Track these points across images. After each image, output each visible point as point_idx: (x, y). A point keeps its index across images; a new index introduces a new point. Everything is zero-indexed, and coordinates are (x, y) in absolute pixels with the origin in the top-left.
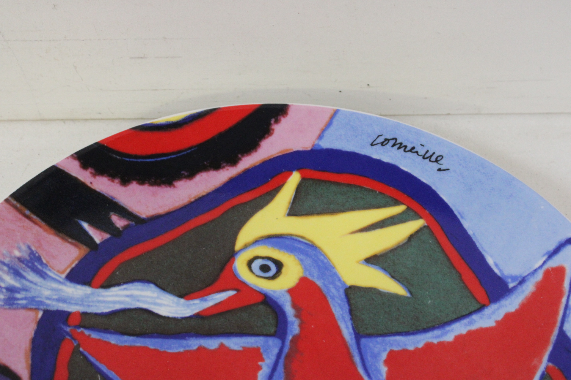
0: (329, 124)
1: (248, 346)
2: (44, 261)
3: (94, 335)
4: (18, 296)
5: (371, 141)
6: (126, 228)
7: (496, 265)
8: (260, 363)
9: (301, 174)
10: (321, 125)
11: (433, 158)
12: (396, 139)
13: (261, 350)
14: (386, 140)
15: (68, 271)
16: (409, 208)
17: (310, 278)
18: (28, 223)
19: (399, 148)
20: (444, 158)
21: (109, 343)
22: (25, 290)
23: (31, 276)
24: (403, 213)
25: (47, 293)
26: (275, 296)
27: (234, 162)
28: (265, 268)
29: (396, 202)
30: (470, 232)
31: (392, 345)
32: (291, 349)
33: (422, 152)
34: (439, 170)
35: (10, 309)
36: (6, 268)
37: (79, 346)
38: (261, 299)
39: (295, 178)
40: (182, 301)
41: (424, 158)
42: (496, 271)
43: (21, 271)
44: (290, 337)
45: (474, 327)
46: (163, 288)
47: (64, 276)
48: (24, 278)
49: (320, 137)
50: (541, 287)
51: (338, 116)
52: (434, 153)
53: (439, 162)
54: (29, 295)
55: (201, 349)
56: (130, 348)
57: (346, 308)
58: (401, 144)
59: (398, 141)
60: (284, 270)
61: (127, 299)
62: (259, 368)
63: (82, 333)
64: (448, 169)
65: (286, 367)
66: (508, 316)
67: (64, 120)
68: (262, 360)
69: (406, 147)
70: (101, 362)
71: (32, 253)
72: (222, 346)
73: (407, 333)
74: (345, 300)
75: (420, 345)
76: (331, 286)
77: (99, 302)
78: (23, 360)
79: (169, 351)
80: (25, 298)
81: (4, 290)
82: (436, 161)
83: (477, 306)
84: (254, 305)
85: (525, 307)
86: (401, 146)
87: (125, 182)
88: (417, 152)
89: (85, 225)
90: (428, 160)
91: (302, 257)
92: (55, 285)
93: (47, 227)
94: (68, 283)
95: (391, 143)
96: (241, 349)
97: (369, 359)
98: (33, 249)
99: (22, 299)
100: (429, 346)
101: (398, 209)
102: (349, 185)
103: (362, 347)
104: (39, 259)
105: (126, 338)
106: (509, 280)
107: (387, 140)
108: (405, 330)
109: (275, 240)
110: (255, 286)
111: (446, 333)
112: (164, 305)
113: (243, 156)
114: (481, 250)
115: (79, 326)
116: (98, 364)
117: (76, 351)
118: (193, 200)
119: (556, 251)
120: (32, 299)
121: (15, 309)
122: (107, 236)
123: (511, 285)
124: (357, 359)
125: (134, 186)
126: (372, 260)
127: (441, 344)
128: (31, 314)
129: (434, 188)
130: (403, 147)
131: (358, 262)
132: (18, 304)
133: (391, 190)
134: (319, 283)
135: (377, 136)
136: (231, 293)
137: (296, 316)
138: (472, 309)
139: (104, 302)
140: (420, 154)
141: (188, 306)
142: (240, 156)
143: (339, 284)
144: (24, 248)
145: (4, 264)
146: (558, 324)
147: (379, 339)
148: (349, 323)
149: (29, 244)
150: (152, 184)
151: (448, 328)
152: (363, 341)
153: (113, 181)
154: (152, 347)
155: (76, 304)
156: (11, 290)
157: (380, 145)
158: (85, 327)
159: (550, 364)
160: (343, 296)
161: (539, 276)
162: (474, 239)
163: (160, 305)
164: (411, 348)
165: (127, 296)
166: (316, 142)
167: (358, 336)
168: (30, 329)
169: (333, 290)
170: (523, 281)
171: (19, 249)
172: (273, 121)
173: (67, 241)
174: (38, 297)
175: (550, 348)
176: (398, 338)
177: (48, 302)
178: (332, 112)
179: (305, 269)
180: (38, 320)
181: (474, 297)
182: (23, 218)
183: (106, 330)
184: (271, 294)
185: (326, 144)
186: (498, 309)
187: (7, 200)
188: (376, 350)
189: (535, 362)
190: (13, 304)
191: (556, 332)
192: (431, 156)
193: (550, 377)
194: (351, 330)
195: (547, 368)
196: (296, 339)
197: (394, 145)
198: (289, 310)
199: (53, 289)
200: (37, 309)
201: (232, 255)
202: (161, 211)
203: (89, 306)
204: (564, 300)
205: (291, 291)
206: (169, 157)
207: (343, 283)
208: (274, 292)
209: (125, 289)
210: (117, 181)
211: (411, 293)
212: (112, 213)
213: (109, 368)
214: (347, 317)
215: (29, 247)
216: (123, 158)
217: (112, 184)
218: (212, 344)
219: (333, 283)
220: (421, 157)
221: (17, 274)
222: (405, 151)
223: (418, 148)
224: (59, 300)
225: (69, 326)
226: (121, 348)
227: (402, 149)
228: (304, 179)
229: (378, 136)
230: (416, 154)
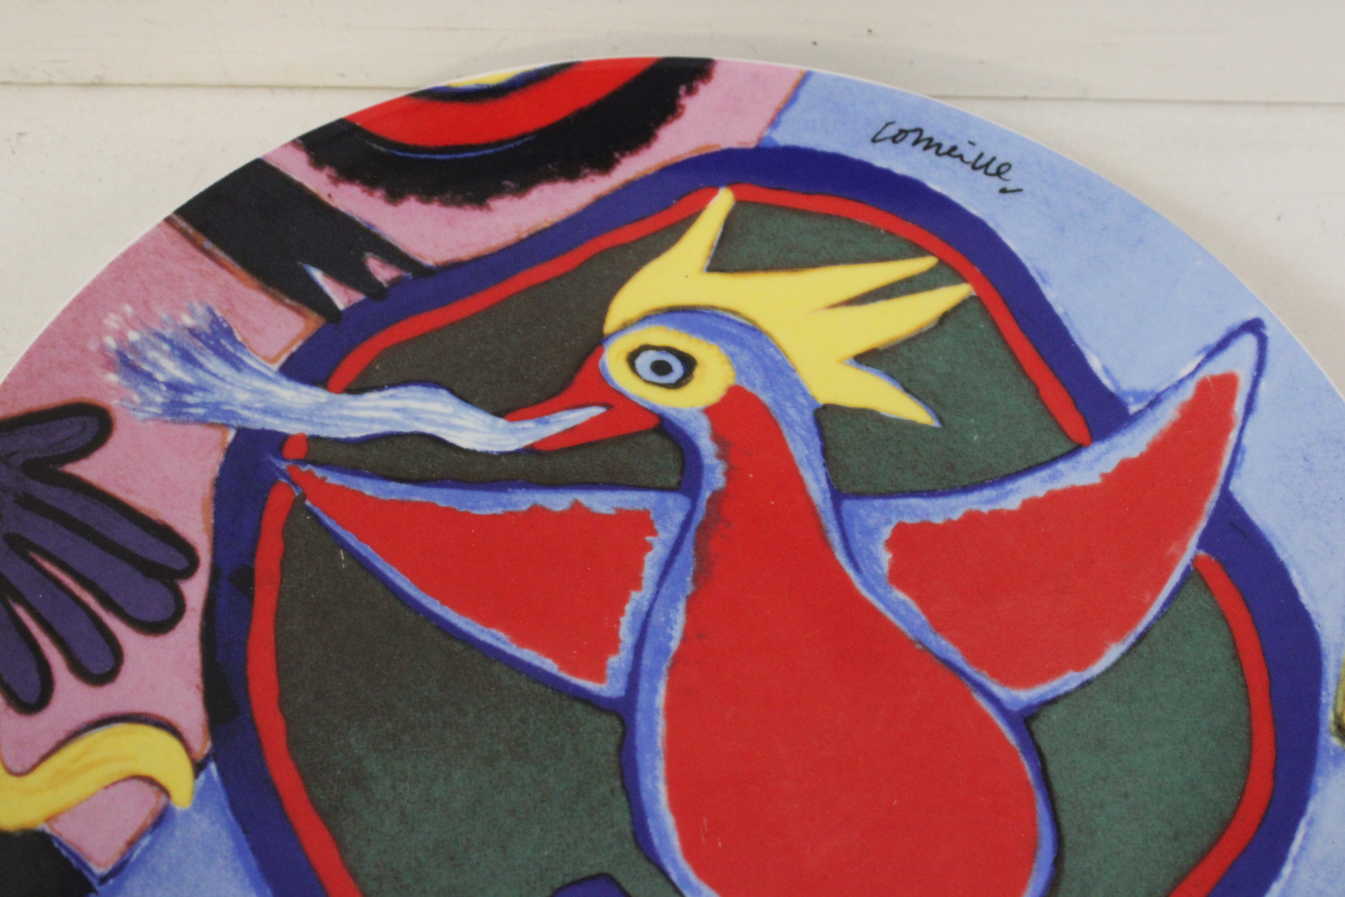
0: (792, 99)
1: (626, 507)
2: (239, 338)
3: (333, 479)
4: (189, 399)
5: (872, 134)
6: (395, 283)
7: (1107, 371)
8: (648, 539)
9: (736, 193)
10: (776, 100)
11: (992, 169)
12: (920, 131)
13: (652, 516)
14: (901, 131)
15: (284, 358)
16: (941, 262)
17: (748, 388)
18: (208, 265)
19: (926, 148)
20: (1013, 168)
21: (360, 494)
22: (203, 389)
23: (214, 363)
24: (931, 271)
25: (243, 397)
26: (679, 419)
27: (605, 165)
28: (661, 368)
29: (918, 251)
30: (1059, 310)
31: (901, 513)
32: (708, 514)
33: (970, 156)
34: (1003, 191)
35: (174, 422)
36: (166, 347)
37: (304, 496)
38: (653, 422)
39: (722, 202)
40: (501, 422)
41: (974, 168)
42: (1106, 381)
43: (196, 355)
44: (706, 494)
45: (1059, 485)
46: (466, 397)
47: (276, 367)
48: (201, 366)
49: (774, 123)
50: (1191, 413)
51: (811, 83)
52: (993, 159)
53: (1003, 176)
54: (210, 398)
55: (536, 510)
56: (401, 503)
57: (817, 443)
58: (930, 140)
59: (926, 135)
60: (697, 372)
61: (397, 416)
62: (649, 547)
63: (310, 473)
64: (1019, 190)
65: (698, 546)
66: (1126, 466)
67: (271, 88)
68: (654, 533)
69: (939, 146)
70: (345, 527)
71: (215, 321)
72: (577, 505)
73: (931, 494)
74: (815, 430)
75: (956, 516)
76: (788, 404)
77: (342, 418)
78: (199, 517)
79: (476, 512)
80: (203, 405)
81: (164, 388)
82: (998, 173)
83: (1067, 447)
84: (639, 433)
85: (1158, 449)
86: (930, 144)
87: (394, 196)
88: (961, 157)
89: (318, 275)
90: (981, 171)
91: (733, 348)
92: (258, 384)
93: (243, 274)
94: (284, 381)
95: (912, 137)
96: (612, 512)
97: (857, 538)
98: (218, 313)
99: (196, 405)
100: (972, 518)
101: (922, 264)
102: (828, 216)
103: (844, 515)
104: (229, 333)
105: (393, 485)
106: (1131, 400)
107: (903, 132)
108: (929, 487)
109: (683, 316)
110: (642, 399)
111: (1006, 495)
112: (467, 429)
113: (623, 155)
114: (1078, 342)
115: (305, 461)
116: (339, 530)
117: (297, 505)
118: (524, 236)
119: (1223, 345)
120: (216, 407)
121: (185, 423)
122: (358, 297)
123: (1133, 409)
124: (834, 537)
125: (412, 206)
126: (868, 359)
127: (996, 515)
128: (213, 435)
129: (991, 224)
130: (934, 145)
131: (842, 361)
132: (190, 414)
133: (908, 229)
134: (765, 398)
135: (883, 124)
136: (596, 411)
137: (721, 456)
138: (1057, 451)
139: (353, 418)
140: (966, 159)
141: (512, 432)
142: (617, 155)
143: (802, 400)
144: (200, 311)
145: (163, 338)
146: (1220, 480)
147: (878, 503)
148: (821, 473)
149: (210, 303)
150: (445, 203)
151: (1009, 486)
152: (847, 505)
153: (371, 195)
154: (442, 504)
155: (299, 420)
156: (176, 387)
157: (889, 142)
158: (315, 463)
159: (1202, 553)
160: (811, 423)
161: (1188, 392)
162: (1066, 323)
163: (460, 429)
164: (938, 520)
165: (397, 410)
166: (766, 133)
167: (837, 496)
168: (213, 462)
169: (792, 412)
170: (1155, 401)
171: (192, 313)
172: (682, 90)
173: (282, 302)
174: (227, 403)
175: (1202, 524)
176: (914, 501)
177: (246, 413)
178: (798, 76)
179: (739, 371)
180: (226, 446)
181: (1062, 430)
182: (200, 255)
183: (356, 471)
184: (672, 414)
185: (784, 137)
186: (1107, 452)
187: (168, 220)
188: (871, 522)
189: (1173, 549)
190: (180, 413)
191: (1215, 494)
192: (987, 165)
193: (1201, 577)
194: (824, 484)
195: (1195, 560)
196: (717, 497)
197: (916, 142)
198: (707, 446)
199: (254, 391)
200: (226, 426)
201: (598, 341)
202: (464, 254)
203: (323, 425)
204: (1233, 436)
205: (710, 411)
206: (480, 153)
207: (811, 400)
208: (679, 411)
209: (392, 396)
210: (379, 193)
211: (941, 420)
212: (368, 255)
213: (361, 539)
214: (818, 461)
215: (210, 311)
216: (392, 151)
217: (370, 199)
218: (559, 501)
219: (792, 398)
220: (969, 167)
221: (187, 358)
222: (937, 153)
223: (964, 149)
224: (266, 411)
225: (285, 460)
226: (383, 502)
227: (932, 151)
228: (740, 203)
229: (887, 125)
230: (958, 160)
